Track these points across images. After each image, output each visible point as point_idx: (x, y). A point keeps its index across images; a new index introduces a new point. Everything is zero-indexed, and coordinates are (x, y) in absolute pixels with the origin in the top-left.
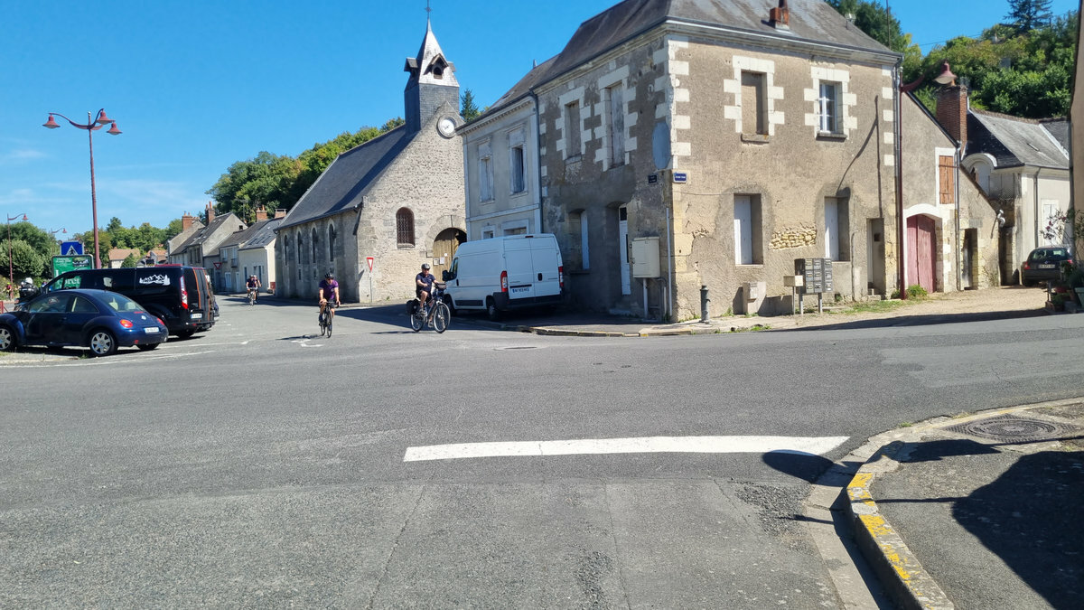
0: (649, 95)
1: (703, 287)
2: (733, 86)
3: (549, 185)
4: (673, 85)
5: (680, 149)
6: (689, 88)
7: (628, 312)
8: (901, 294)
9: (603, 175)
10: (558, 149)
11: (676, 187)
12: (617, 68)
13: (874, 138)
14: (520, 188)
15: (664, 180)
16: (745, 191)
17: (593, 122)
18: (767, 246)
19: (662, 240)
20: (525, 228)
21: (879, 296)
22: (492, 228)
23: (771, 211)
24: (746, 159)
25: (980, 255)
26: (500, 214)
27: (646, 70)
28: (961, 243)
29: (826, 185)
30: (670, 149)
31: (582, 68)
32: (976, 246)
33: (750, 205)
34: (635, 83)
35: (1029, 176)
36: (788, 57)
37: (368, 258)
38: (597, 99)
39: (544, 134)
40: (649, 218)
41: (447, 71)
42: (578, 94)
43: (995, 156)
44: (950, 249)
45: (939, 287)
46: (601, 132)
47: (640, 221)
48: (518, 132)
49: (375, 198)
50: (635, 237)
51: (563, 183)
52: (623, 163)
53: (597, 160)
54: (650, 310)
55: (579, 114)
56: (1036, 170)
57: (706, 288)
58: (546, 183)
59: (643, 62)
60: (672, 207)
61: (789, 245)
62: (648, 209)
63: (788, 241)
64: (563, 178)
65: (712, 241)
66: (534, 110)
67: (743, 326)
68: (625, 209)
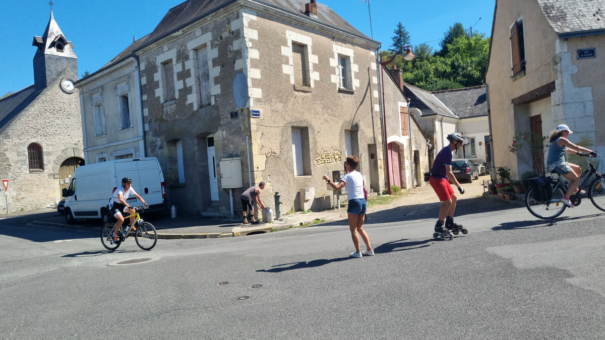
0: (229, 53)
1: (277, 193)
2: (287, 51)
3: (150, 122)
4: (247, 46)
5: (255, 93)
6: (258, 49)
7: (217, 214)
8: (388, 192)
9: (194, 114)
10: (157, 96)
11: (253, 121)
12: (202, 34)
13: (368, 93)
14: (126, 125)
15: (243, 116)
16: (299, 125)
17: (184, 75)
18: (313, 162)
19: (243, 159)
20: (132, 154)
21: (376, 193)
22: (105, 155)
23: (314, 139)
24: (298, 103)
25: (421, 166)
26: (111, 144)
27: (225, 35)
28: (413, 158)
29: (345, 122)
30: (247, 92)
31: (174, 35)
32: (419, 161)
33: (302, 133)
34: (217, 45)
35: (438, 121)
36: (319, 36)
37: (3, 181)
38: (187, 58)
39: (145, 85)
40: (232, 144)
41: (67, 47)
42: (172, 54)
43: (420, 110)
44: (408, 163)
45: (403, 185)
46: (191, 82)
47: (224, 146)
48: (124, 84)
49: (9, 136)
50: (222, 158)
51: (162, 120)
52: (209, 104)
53: (188, 102)
54: (235, 212)
55: (172, 69)
56: (442, 117)
57: (278, 195)
58: (148, 121)
59: (223, 29)
60: (251, 136)
61: (326, 162)
62: (231, 138)
63: (325, 159)
64: (162, 117)
65: (279, 160)
66: (136, 67)
67: (306, 221)
68: (213, 138)
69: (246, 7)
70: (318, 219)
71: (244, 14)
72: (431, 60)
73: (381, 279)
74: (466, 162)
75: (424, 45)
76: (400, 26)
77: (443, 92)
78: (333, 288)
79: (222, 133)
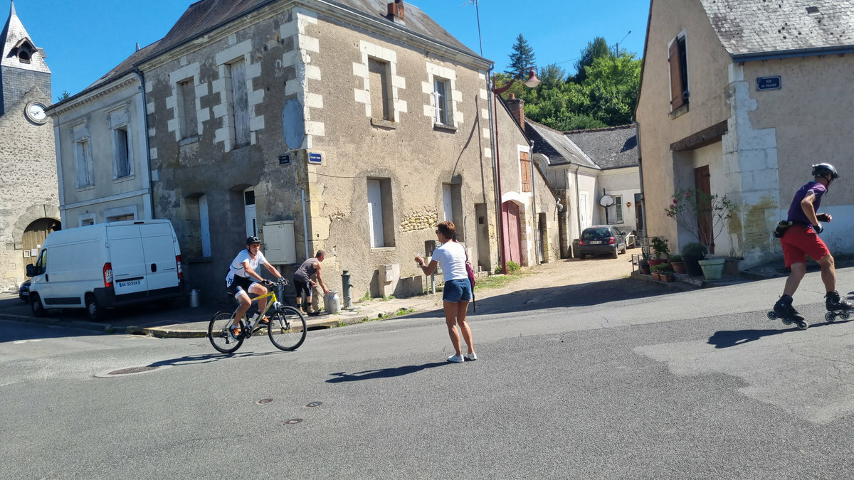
0: (277, 71)
1: (345, 272)
2: (361, 70)
3: (160, 168)
4: (304, 61)
5: (314, 128)
6: (320, 66)
8: (503, 270)
9: (226, 157)
10: (170, 130)
11: (311, 168)
12: (238, 42)
13: (476, 132)
14: (125, 171)
15: (298, 161)
16: (377, 175)
17: (211, 100)
18: (398, 228)
19: (297, 224)
20: (132, 215)
21: (486, 272)
22: (92, 216)
23: (400, 195)
24: (376, 144)
25: (548, 235)
26: (101, 200)
27: (272, 44)
28: (537, 224)
29: (444, 172)
30: (303, 127)
31: (196, 42)
32: (546, 227)
33: (381, 187)
34: (260, 58)
35: (572, 172)
36: (406, 49)
38: (215, 76)
39: (152, 114)
40: (281, 201)
41: (35, 56)
42: (193, 70)
43: (548, 156)
44: (530, 230)
45: (524, 262)
46: (221, 110)
47: (270, 204)
48: (122, 112)
50: (266, 221)
51: (177, 165)
52: (248, 144)
53: (217, 140)
55: (193, 92)
56: (577, 167)
57: (347, 274)
58: (157, 166)
59: (268, 36)
60: (308, 189)
61: (416, 228)
62: (279, 192)
63: (415, 224)
64: (178, 160)
65: (348, 224)
66: (140, 88)
67: (387, 311)
68: (252, 192)
69: (302, 4)
70: (403, 309)
71: (298, 14)
72: (562, 88)
73: (490, 391)
74: (610, 230)
75: (554, 66)
76: (520, 39)
77: (579, 132)
78: (422, 405)
79: (267, 186)
